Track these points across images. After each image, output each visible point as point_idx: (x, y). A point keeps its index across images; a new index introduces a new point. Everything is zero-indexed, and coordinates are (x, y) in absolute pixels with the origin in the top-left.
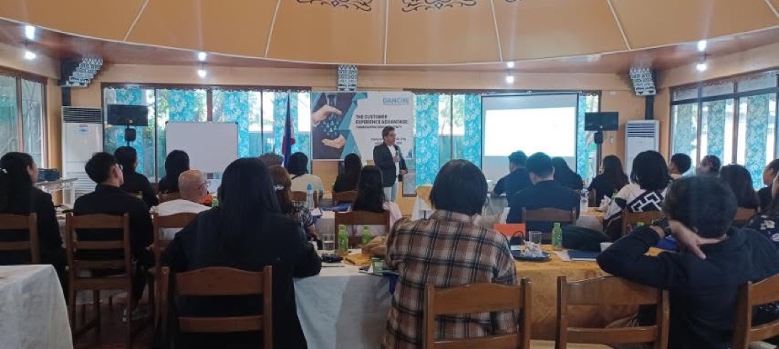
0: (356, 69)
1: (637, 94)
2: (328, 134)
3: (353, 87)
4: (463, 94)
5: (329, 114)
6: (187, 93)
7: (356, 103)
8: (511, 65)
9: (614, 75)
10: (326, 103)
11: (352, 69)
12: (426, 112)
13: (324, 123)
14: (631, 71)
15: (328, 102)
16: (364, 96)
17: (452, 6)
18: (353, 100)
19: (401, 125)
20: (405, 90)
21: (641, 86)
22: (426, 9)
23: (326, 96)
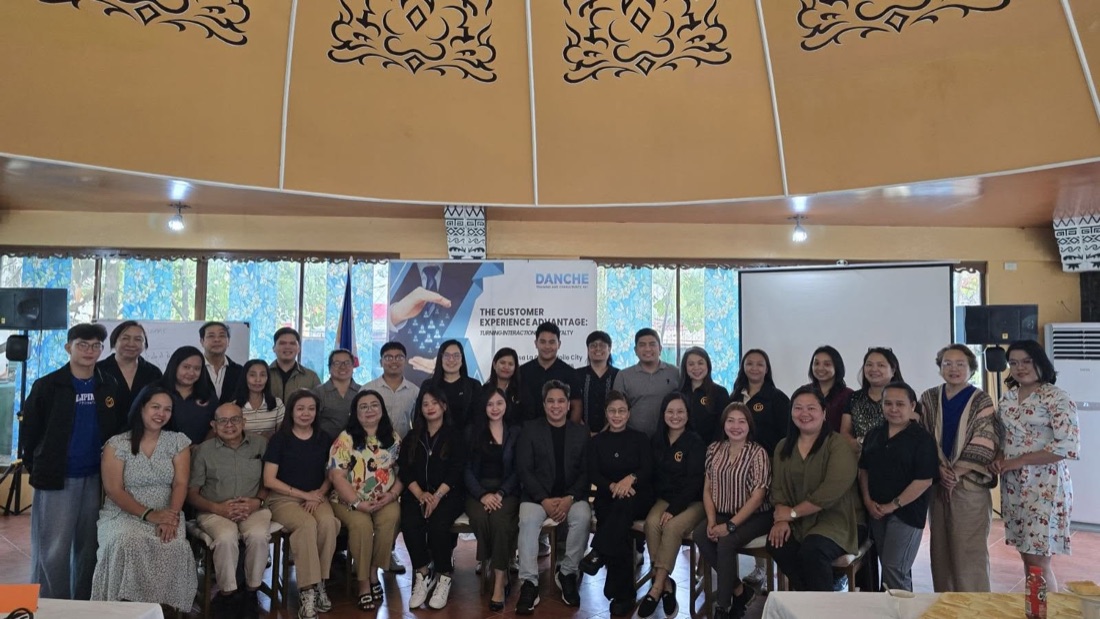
0: (481, 216)
1: (1065, 268)
2: (422, 347)
3: (477, 254)
4: (701, 267)
5: (425, 306)
6: (158, 265)
7: (480, 284)
8: (800, 204)
9: (1013, 231)
10: (421, 285)
11: (473, 216)
12: (626, 302)
13: (415, 324)
14: (1056, 221)
15: (424, 283)
16: (497, 270)
17: (675, 66)
18: (475, 277)
19: (572, 327)
20: (582, 258)
21: (1075, 254)
22: (617, 74)
23: (421, 269)
